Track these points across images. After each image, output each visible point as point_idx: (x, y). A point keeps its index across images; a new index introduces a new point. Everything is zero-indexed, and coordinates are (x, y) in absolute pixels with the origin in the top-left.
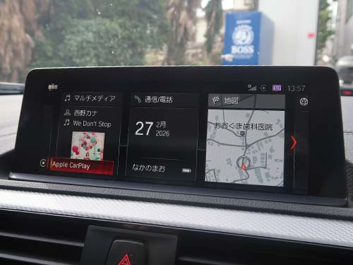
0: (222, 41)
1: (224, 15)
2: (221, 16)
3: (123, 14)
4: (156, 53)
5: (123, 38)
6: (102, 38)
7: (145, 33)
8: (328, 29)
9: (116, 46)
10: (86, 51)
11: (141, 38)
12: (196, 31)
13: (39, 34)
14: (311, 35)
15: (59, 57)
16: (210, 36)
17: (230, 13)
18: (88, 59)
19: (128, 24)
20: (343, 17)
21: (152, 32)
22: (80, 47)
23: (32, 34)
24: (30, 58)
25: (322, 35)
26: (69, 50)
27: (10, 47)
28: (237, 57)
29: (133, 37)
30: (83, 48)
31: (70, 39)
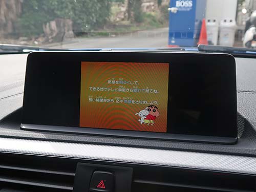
4: (119, 5)
10: (64, 5)
15: (44, 10)
18: (67, 11)
24: (20, 11)
26: (51, 4)
28: (180, 10)
30: (62, 3)
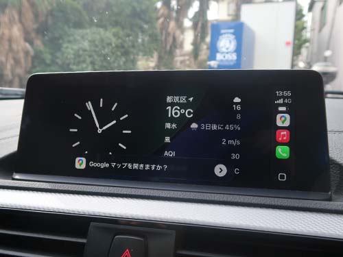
0: (208, 48)
1: (209, 25)
2: (206, 25)
3: (116, 24)
4: (147, 60)
5: (117, 46)
6: (97, 46)
7: (137, 41)
8: (303, 38)
9: (110, 54)
10: (82, 59)
11: (133, 46)
12: (184, 39)
13: (38, 42)
14: (288, 44)
15: (57, 63)
16: (196, 45)
17: (215, 22)
18: (84, 66)
19: (121, 33)
20: (317, 27)
21: (143, 40)
22: (77, 55)
23: (31, 43)
24: (30, 65)
25: (299, 43)
26: (67, 57)
27: (10, 55)
28: (222, 63)
29: (126, 45)
30: (79, 56)
31: (67, 48)
